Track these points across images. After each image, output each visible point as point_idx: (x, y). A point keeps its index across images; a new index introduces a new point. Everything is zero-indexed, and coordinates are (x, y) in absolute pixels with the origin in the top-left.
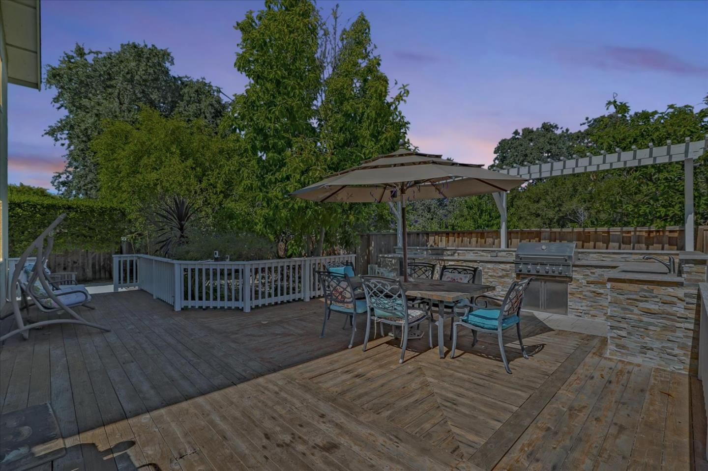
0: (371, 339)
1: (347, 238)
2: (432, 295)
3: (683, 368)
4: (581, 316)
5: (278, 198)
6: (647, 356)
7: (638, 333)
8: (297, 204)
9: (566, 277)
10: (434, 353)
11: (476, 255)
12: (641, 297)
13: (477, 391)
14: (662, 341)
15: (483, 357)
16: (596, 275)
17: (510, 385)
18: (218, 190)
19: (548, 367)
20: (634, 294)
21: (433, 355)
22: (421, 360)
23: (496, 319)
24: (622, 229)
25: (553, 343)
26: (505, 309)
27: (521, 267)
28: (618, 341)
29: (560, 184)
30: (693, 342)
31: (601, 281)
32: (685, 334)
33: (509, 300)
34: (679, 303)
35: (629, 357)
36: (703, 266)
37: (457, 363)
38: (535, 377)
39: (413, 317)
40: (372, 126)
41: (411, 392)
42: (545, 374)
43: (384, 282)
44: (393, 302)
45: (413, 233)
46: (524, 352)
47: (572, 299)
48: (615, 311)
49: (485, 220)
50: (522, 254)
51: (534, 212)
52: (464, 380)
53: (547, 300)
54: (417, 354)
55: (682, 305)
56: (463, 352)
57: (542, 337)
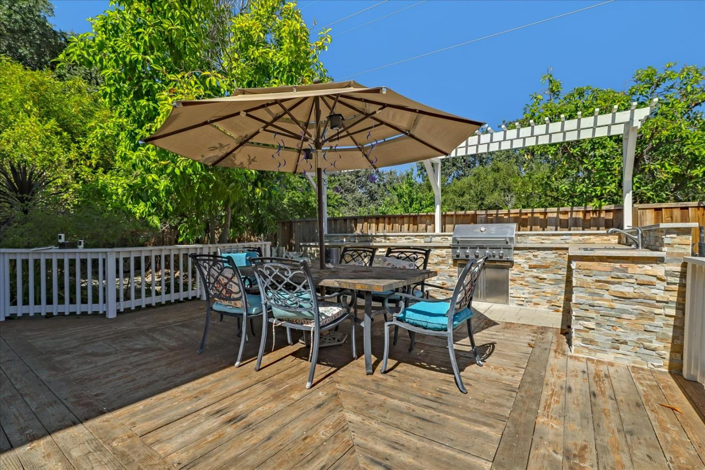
0: (268, 351)
1: (259, 222)
2: (355, 284)
3: (662, 365)
4: (522, 305)
5: (149, 159)
6: (620, 351)
7: (608, 323)
8: (179, 168)
9: (508, 261)
10: (359, 366)
11: (409, 240)
12: (612, 278)
13: (421, 433)
14: (637, 332)
15: (424, 367)
16: (539, 258)
17: (469, 415)
18: (94, 162)
19: (510, 377)
20: (605, 275)
21: (357, 369)
22: (339, 379)
23: (444, 315)
24: (558, 210)
25: (504, 340)
26: (458, 300)
27: (458, 251)
28: (584, 335)
29: (483, 178)
30: (674, 332)
31: (544, 264)
32: (665, 322)
33: (462, 288)
34: (658, 284)
35: (598, 354)
36: (687, 236)
37: (390, 380)
38: (498, 396)
39: (327, 317)
40: (285, 76)
41: (317, 448)
42: (510, 389)
43: (283, 266)
44: (298, 296)
45: (339, 219)
46: (478, 357)
47: (513, 286)
48: (581, 297)
49: (416, 209)
50: (459, 237)
51: (459, 205)
52: (402, 413)
53: (486, 288)
54: (334, 369)
55: (661, 285)
56: (397, 361)
57: (490, 332)
